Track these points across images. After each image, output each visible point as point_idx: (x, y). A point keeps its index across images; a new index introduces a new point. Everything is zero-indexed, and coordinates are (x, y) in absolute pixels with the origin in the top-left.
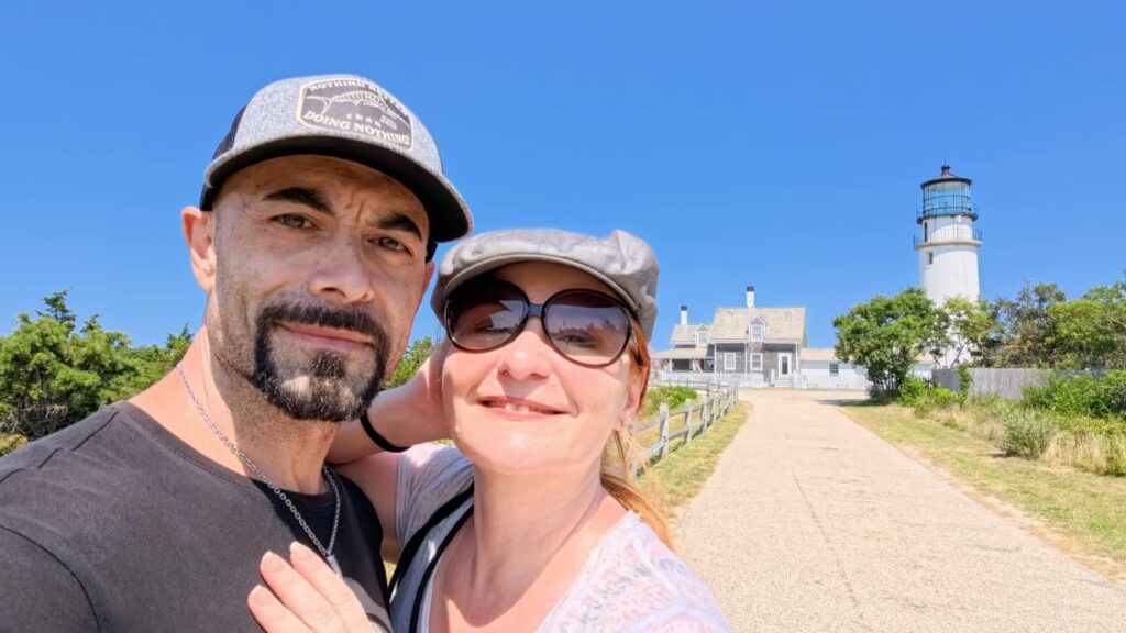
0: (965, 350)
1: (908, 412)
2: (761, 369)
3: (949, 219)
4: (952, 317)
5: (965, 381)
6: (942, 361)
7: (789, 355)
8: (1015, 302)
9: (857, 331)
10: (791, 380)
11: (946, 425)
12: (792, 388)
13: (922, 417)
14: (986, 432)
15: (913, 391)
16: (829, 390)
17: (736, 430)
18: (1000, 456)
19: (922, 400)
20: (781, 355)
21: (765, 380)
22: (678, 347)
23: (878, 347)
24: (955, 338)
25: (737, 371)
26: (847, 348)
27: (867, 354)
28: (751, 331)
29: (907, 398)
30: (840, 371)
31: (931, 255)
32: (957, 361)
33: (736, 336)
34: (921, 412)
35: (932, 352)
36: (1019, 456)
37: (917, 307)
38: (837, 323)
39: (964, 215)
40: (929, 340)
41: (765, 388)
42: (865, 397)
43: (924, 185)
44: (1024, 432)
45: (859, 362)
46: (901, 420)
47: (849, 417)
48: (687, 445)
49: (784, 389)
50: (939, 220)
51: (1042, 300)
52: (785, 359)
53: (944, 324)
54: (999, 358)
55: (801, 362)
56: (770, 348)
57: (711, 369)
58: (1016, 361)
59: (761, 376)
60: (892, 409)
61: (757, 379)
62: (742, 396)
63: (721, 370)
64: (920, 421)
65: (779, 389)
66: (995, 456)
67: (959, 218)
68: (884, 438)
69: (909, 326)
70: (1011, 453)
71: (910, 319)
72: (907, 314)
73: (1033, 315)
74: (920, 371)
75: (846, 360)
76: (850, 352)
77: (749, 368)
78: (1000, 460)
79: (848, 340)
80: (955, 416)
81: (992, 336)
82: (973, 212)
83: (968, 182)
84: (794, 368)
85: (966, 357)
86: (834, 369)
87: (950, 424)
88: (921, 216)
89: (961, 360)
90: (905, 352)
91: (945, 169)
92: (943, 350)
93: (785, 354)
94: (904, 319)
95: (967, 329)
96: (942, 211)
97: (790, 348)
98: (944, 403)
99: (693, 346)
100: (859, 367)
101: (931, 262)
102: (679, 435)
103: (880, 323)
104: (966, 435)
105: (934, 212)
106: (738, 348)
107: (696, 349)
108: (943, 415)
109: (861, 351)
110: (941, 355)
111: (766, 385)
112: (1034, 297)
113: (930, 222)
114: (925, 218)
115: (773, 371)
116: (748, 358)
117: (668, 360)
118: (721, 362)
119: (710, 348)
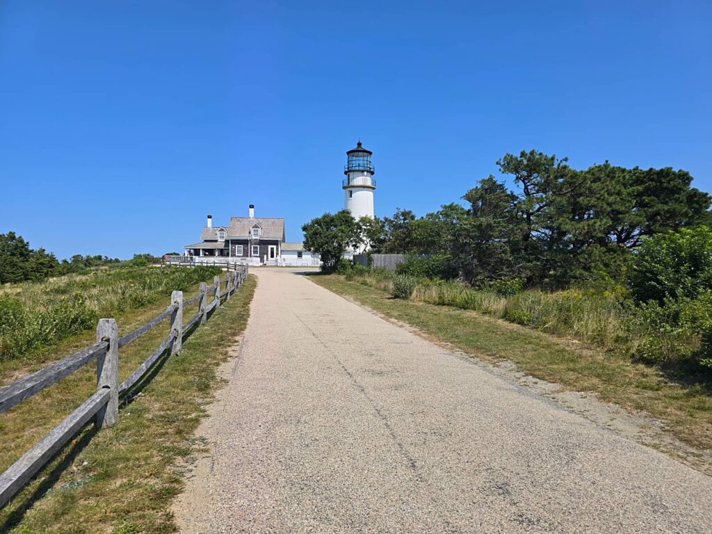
0: (369, 244)
1: (342, 278)
2: (258, 255)
3: (360, 173)
4: (363, 227)
5: (370, 260)
6: (357, 250)
7: (275, 247)
8: (392, 220)
9: (315, 234)
10: (276, 261)
11: (362, 284)
12: (277, 266)
13: (350, 280)
14: (382, 287)
15: (344, 267)
16: (297, 267)
17: (253, 291)
18: (391, 298)
19: (349, 271)
20: (270, 247)
21: (261, 262)
22: (206, 241)
23: (327, 243)
24: (364, 238)
25: (243, 256)
26: (311, 243)
27: (321, 247)
28: (252, 232)
29: (341, 271)
30: (303, 256)
31: (351, 192)
32: (365, 250)
33: (244, 236)
34: (349, 278)
35: (353, 246)
36: (400, 298)
37: (347, 221)
38: (304, 229)
39: (367, 171)
40: (352, 239)
41: (261, 266)
42: (318, 270)
43: (348, 153)
44: (402, 285)
45: (316, 251)
46: (339, 282)
47: (312, 281)
48: (227, 301)
49: (272, 266)
50: (356, 174)
51: (405, 219)
52: (272, 249)
53: (359, 231)
54: (384, 250)
55: (281, 251)
56: (264, 243)
57: (228, 255)
58: (391, 251)
59: (259, 259)
60: (333, 277)
61: (256, 261)
62: (250, 271)
63: (233, 255)
64: (349, 282)
65: (267, 267)
66: (389, 299)
67: (365, 173)
68: (334, 292)
69: (342, 231)
70: (396, 297)
71: (343, 227)
72: (341, 225)
73: (400, 226)
74: (348, 256)
75: (310, 250)
76: (312, 246)
77: (251, 254)
78: (392, 300)
79: (311, 238)
80: (366, 279)
81: (382, 237)
82: (372, 170)
83: (371, 153)
84: (277, 254)
85: (369, 248)
86: (300, 255)
87: (364, 283)
88: (347, 170)
89: (367, 250)
90: (340, 245)
91: (359, 144)
92: (358, 245)
93: (272, 246)
94: (340, 228)
95: (370, 234)
96: (357, 168)
97: (276, 243)
98: (361, 273)
99: (216, 241)
100: (317, 254)
101: (351, 196)
102: (223, 296)
103: (328, 229)
104: (373, 289)
105: (353, 169)
106: (245, 242)
107: (218, 243)
108: (360, 279)
109: (318, 245)
110: (357, 247)
111: (261, 264)
112: (402, 218)
113: (351, 174)
114: (349, 171)
115: (265, 256)
116: (251, 249)
117: (199, 250)
118: (234, 251)
119: (227, 242)
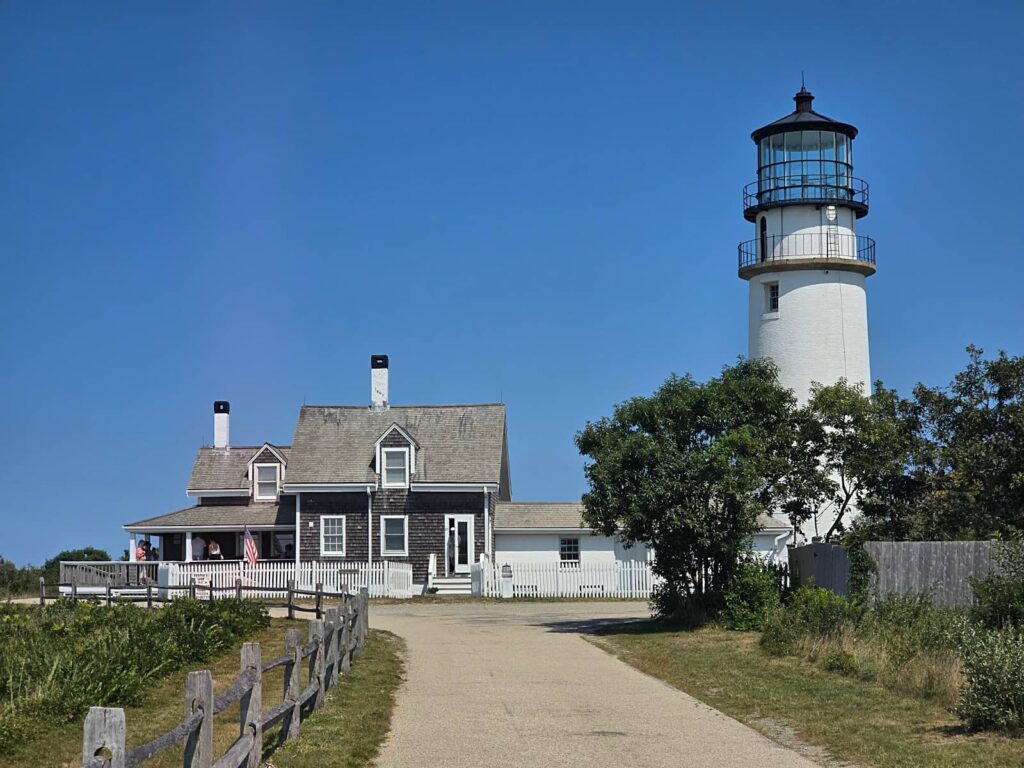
0: (853, 500)
1: (746, 642)
2: (406, 553)
3: (810, 214)
4: (828, 429)
5: (863, 568)
6: (807, 527)
7: (469, 519)
8: (950, 396)
9: (632, 463)
10: (477, 575)
11: (831, 668)
12: (477, 597)
13: (779, 654)
14: (919, 680)
15: (752, 596)
16: (561, 599)
17: (390, 702)
18: (958, 730)
19: (774, 613)
20: (450, 519)
21: (416, 580)
22: (207, 502)
23: (679, 498)
24: (835, 476)
25: (348, 559)
26: (613, 502)
27: (658, 514)
28: (382, 464)
29: (739, 612)
30: (583, 554)
31: (774, 292)
32: (838, 525)
33: (351, 477)
34: (775, 643)
35: (787, 508)
36: (997, 728)
37: (759, 407)
38: (588, 444)
39: (840, 205)
40: (782, 480)
41: (416, 599)
42: (645, 612)
43: (759, 136)
44: (1005, 677)
45: (637, 533)
46: (733, 659)
47: (623, 658)
48: (289, 741)
49: (458, 599)
50: (791, 215)
51: (1003, 394)
53: (811, 444)
54: (918, 520)
55: (495, 535)
56: (427, 505)
57: (288, 556)
58: (951, 526)
59: (407, 570)
60: (708, 638)
61: (397, 579)
62: (377, 619)
63: (311, 556)
64: (775, 662)
65: (442, 600)
66: (949, 732)
67: (831, 212)
68: (713, 703)
69: (743, 450)
70: (979, 724)
71: (745, 433)
72: (738, 424)
73: (986, 424)
74: (768, 554)
75: (609, 530)
76: (619, 512)
77: (376, 550)
78: (960, 739)
79: (616, 483)
80: (847, 648)
81: (909, 470)
82: (857, 198)
83: (850, 132)
84: (480, 548)
85: (852, 516)
86: (570, 549)
87: (840, 666)
88: (755, 202)
89: (846, 522)
90: (733, 506)
91: (804, 99)
92: (810, 504)
93: (459, 518)
94: (734, 435)
95: (858, 458)
96: (796, 194)
97: (472, 503)
98: (825, 622)
99: (245, 501)
100: (639, 545)
101: (774, 306)
102: (277, 719)
103: (682, 443)
104: (877, 689)
105: (781, 196)
106: (353, 504)
107: (253, 509)
108: (824, 648)
109: (644, 508)
110: (806, 514)
111: (418, 589)
112: (990, 387)
113: (773, 219)
114: (762, 207)
115: (433, 559)
116: (376, 528)
117: (182, 536)
118: (311, 539)
119: (286, 503)
